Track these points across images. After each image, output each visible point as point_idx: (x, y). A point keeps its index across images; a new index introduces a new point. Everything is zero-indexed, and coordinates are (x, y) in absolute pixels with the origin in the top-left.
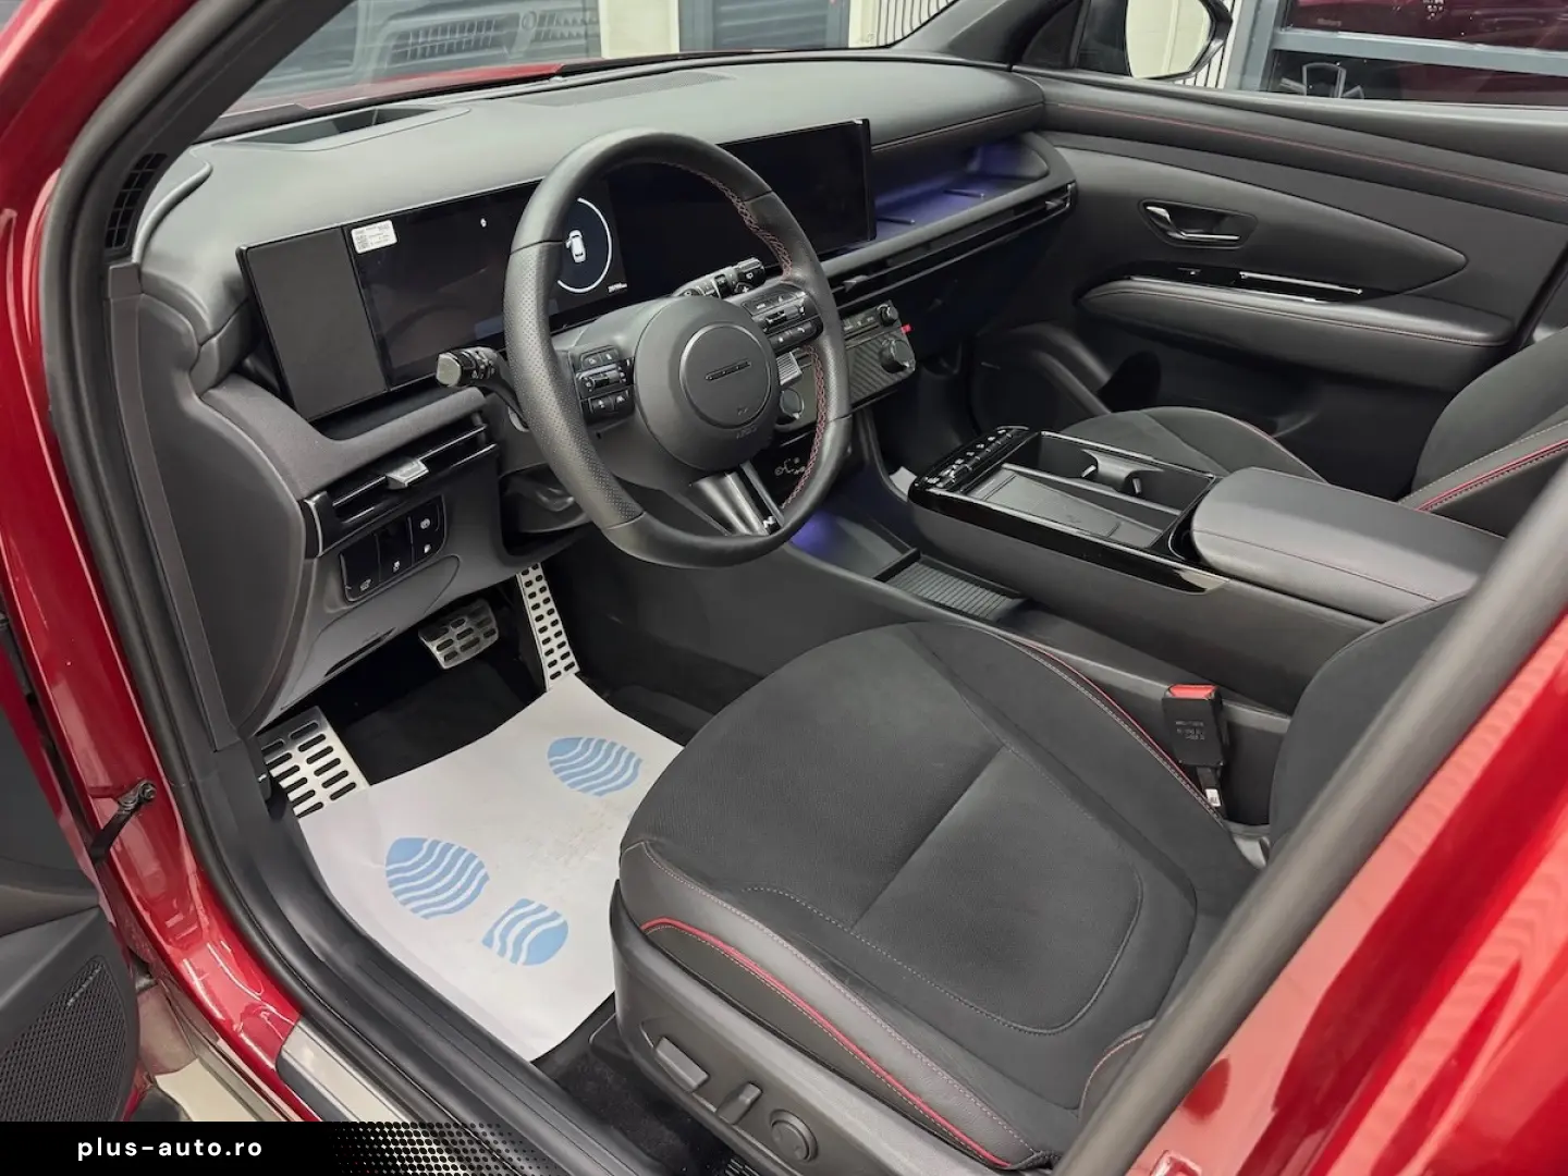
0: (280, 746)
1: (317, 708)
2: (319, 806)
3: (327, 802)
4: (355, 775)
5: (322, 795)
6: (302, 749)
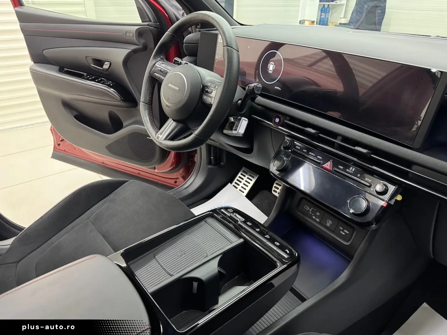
0: (247, 173)
1: (258, 176)
2: (237, 188)
3: (238, 189)
4: (246, 192)
5: (239, 187)
6: (248, 178)
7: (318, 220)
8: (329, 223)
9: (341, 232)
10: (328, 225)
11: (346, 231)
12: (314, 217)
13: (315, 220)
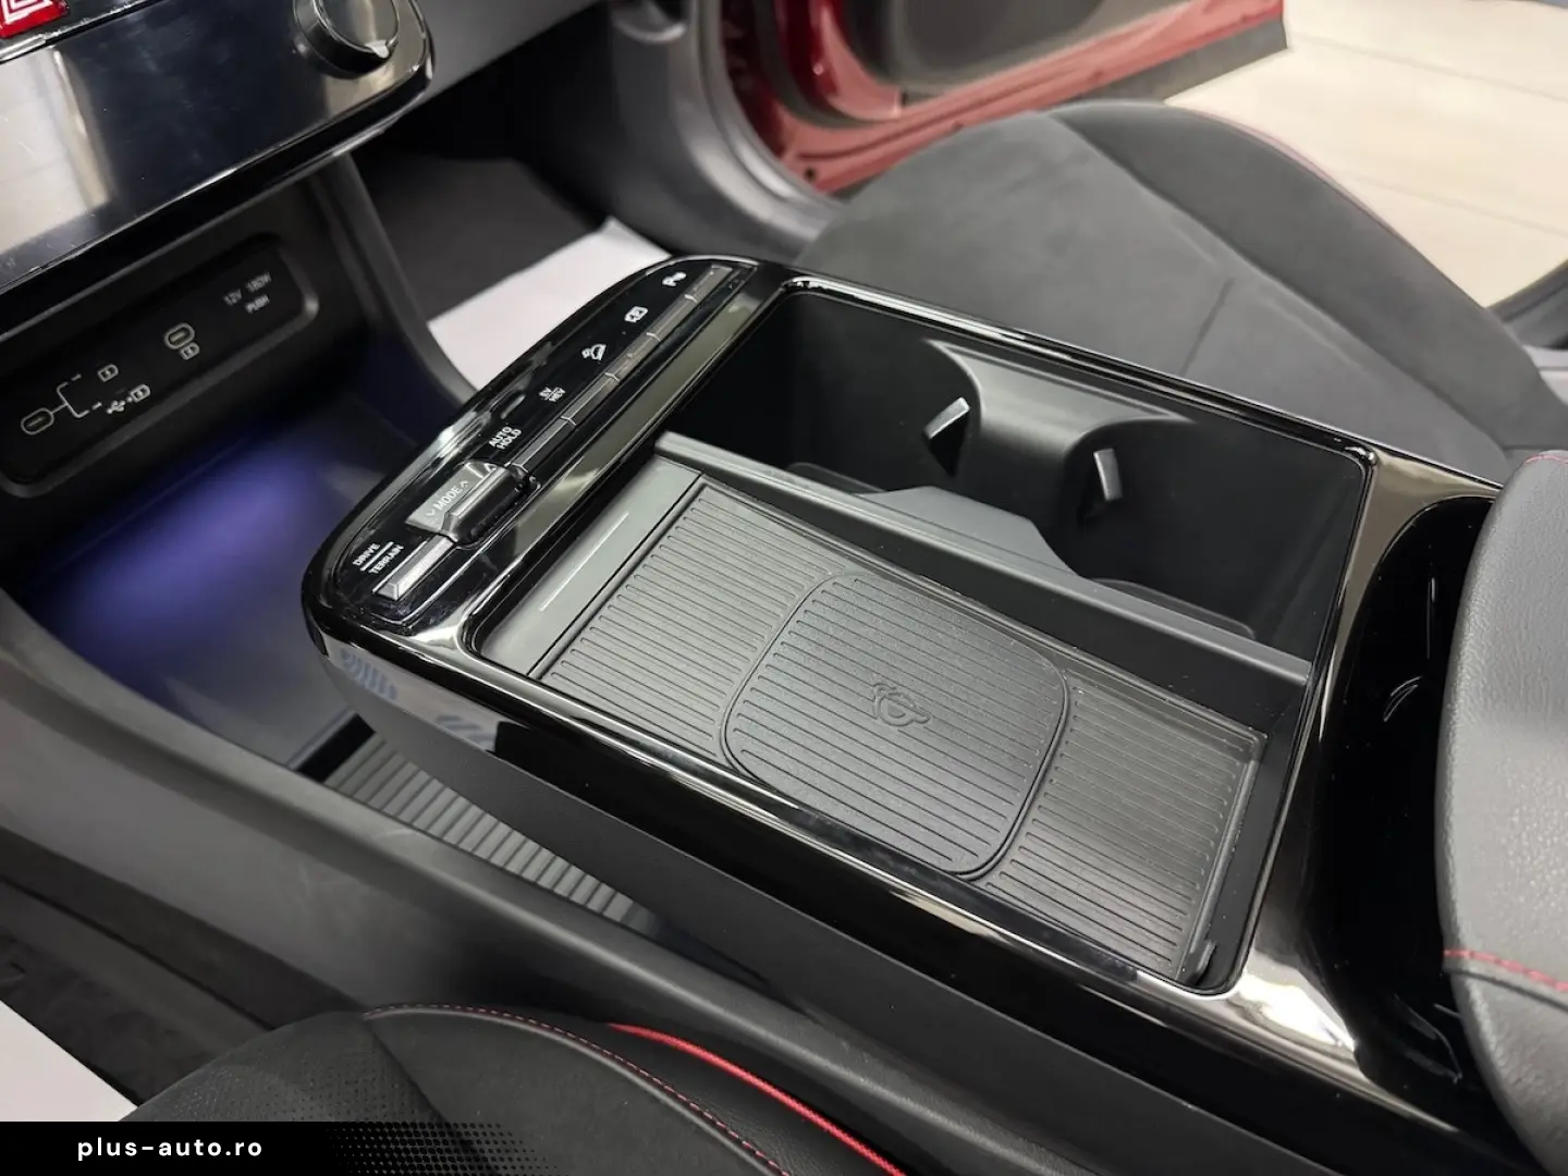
7: (140, 393)
8: (184, 344)
9: (250, 307)
10: (190, 351)
11: (255, 285)
12: (117, 407)
13: (134, 410)
